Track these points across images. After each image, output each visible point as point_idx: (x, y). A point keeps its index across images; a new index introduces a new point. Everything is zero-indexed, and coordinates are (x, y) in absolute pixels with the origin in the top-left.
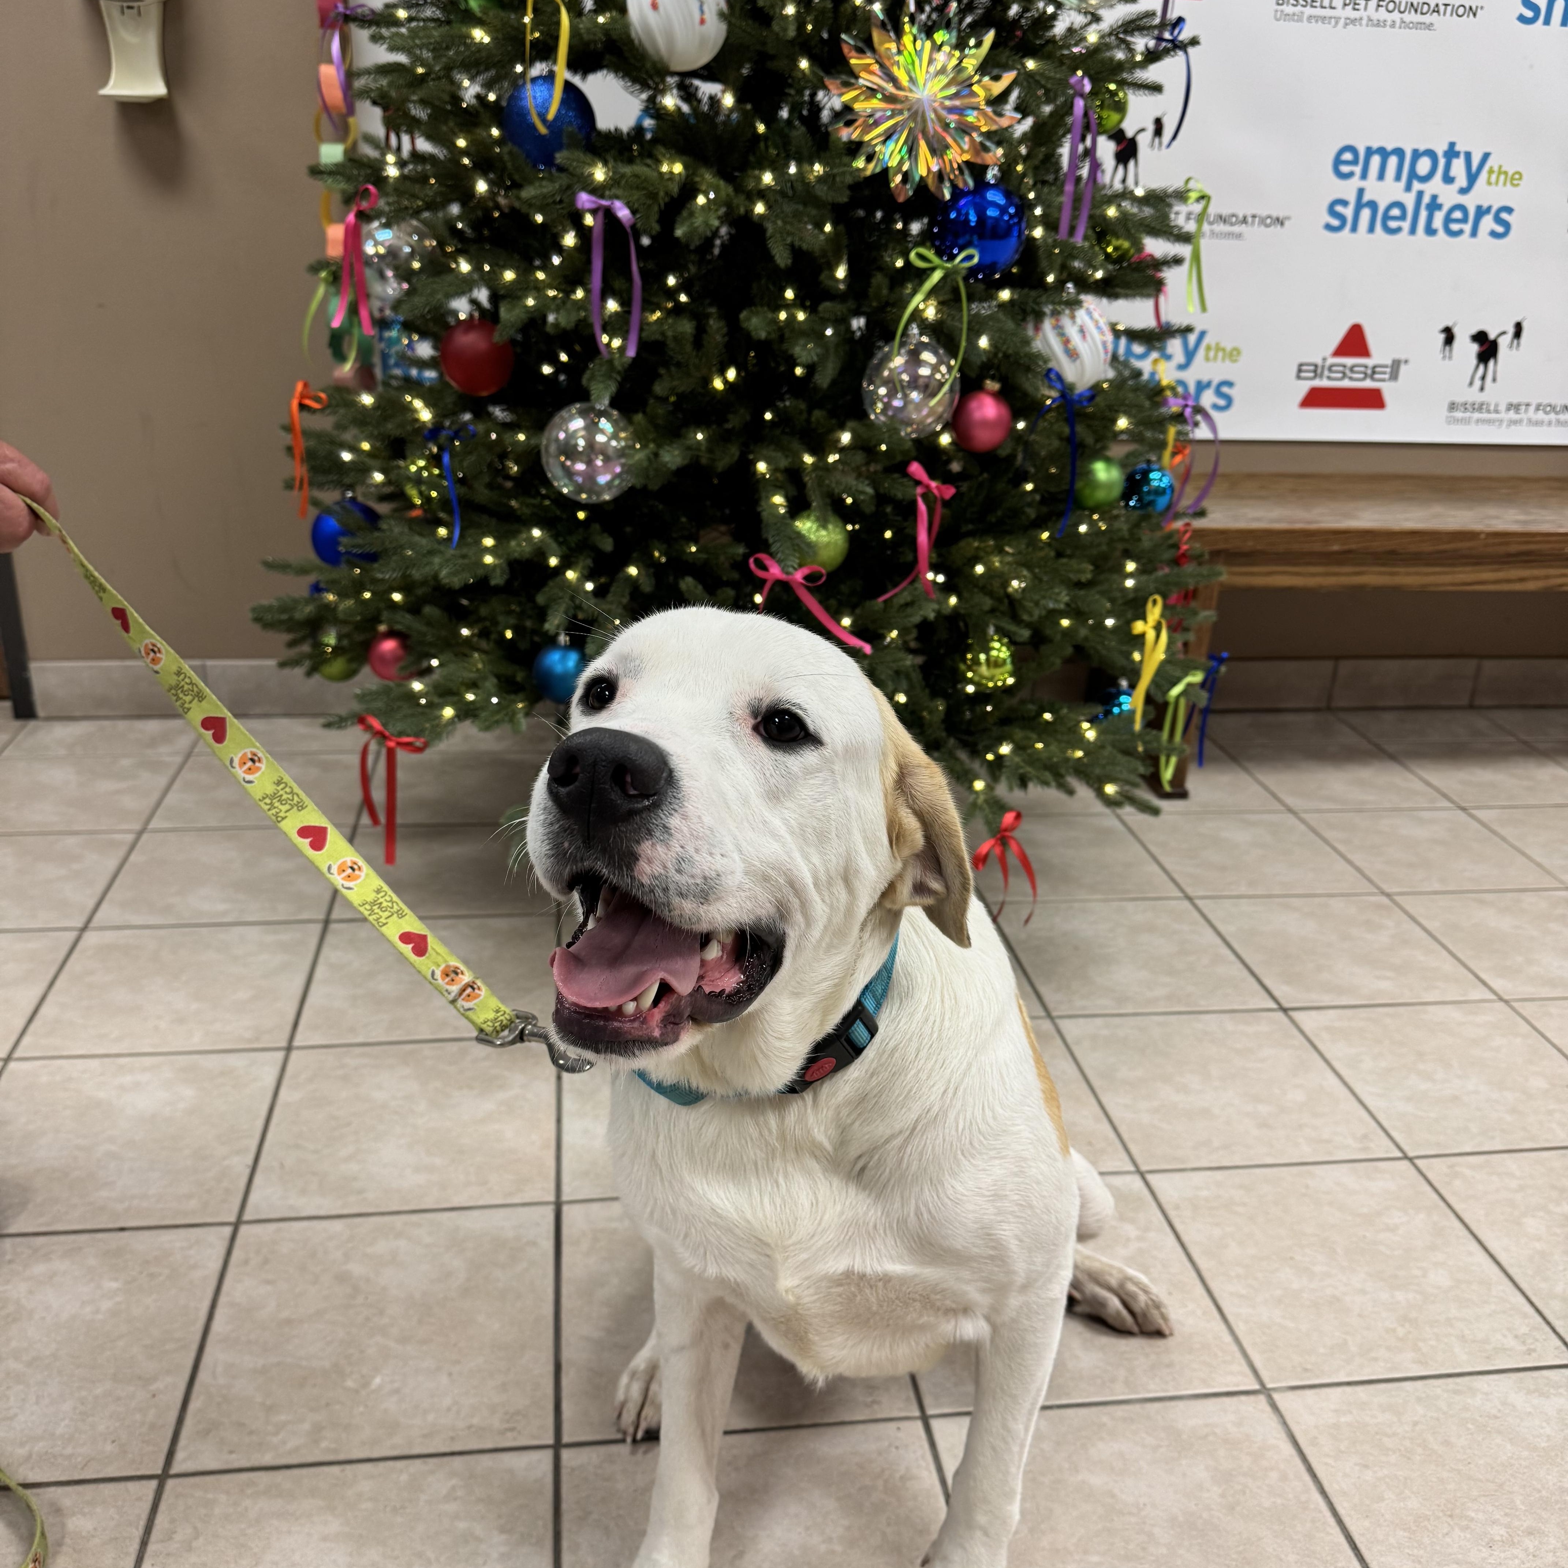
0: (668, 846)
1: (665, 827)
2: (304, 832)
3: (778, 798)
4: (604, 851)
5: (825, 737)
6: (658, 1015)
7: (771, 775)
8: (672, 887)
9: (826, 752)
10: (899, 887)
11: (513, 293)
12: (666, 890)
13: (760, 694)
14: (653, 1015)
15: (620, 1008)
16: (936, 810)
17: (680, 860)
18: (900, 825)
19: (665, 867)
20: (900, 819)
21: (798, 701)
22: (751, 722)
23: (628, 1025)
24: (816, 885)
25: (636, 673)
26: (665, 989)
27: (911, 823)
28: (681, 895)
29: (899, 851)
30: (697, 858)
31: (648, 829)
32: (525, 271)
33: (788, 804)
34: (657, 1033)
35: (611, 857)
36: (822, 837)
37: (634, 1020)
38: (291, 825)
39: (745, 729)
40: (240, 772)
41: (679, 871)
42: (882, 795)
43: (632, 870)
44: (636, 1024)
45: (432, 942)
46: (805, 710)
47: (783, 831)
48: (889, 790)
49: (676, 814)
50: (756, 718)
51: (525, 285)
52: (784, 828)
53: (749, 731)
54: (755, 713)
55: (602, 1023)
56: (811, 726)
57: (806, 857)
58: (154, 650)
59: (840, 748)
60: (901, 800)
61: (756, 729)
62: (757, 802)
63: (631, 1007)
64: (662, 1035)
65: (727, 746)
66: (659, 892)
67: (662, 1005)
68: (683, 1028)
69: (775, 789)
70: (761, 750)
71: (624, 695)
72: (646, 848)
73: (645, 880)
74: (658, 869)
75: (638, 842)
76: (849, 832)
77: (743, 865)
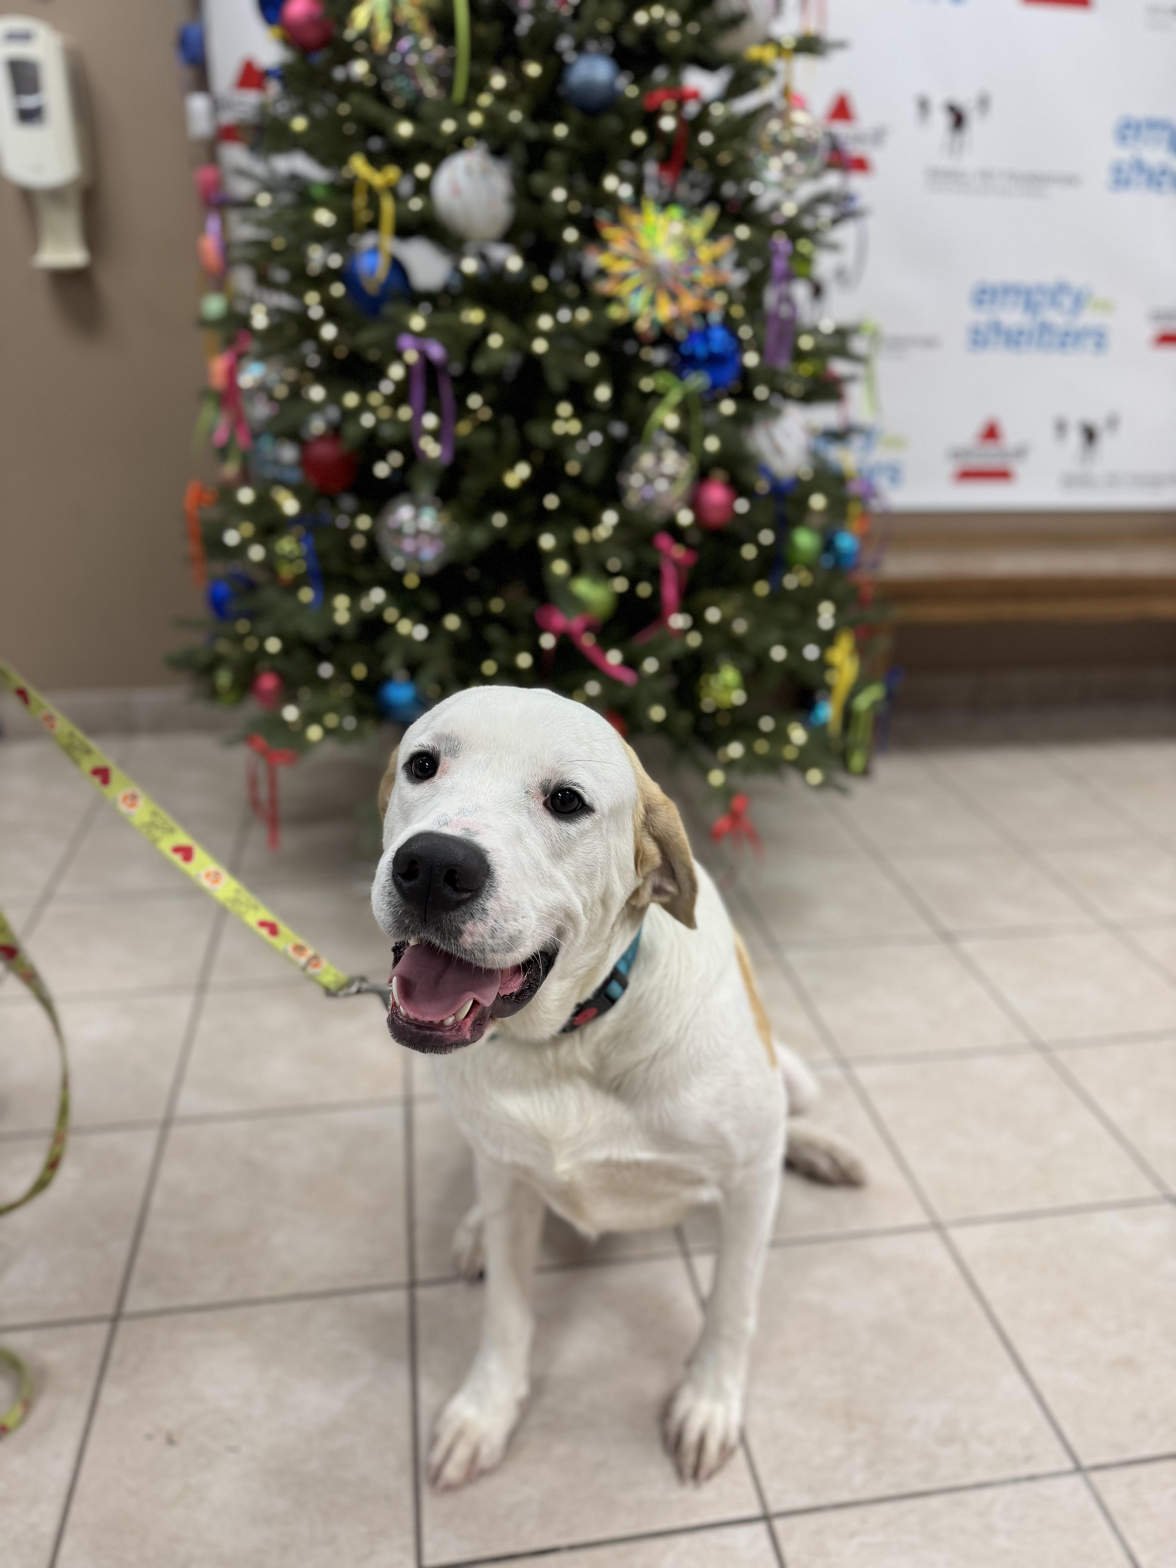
0: (485, 923)
1: (483, 909)
2: (177, 850)
3: (560, 857)
4: (437, 929)
5: (597, 806)
6: (469, 1021)
7: (557, 841)
8: (488, 948)
9: (596, 816)
10: (642, 892)
11: (352, 415)
12: (483, 951)
13: (549, 776)
14: (465, 1024)
15: (442, 1021)
16: (669, 836)
17: (493, 931)
18: (644, 853)
19: (482, 936)
20: (643, 849)
21: (577, 781)
22: (542, 799)
23: (448, 1033)
24: (584, 910)
25: (454, 752)
26: (476, 1003)
27: (652, 848)
28: (493, 951)
29: (642, 870)
30: (506, 926)
31: (471, 914)
32: (363, 393)
33: (569, 860)
34: (468, 1037)
35: (443, 934)
36: (591, 876)
37: (451, 1029)
38: (166, 844)
39: (537, 805)
40: (123, 808)
41: (492, 937)
42: (632, 833)
43: (458, 941)
44: (454, 1032)
45: (282, 927)
46: (583, 788)
47: (563, 880)
48: (639, 829)
49: (491, 899)
50: (546, 796)
51: (364, 407)
52: (564, 877)
53: (541, 807)
54: (545, 793)
55: (429, 1032)
56: (587, 799)
57: (579, 894)
58: (49, 719)
59: (606, 811)
60: (645, 833)
61: (545, 804)
62: (545, 862)
63: (450, 1021)
64: (471, 1036)
65: (523, 821)
66: (478, 954)
67: (472, 1016)
68: (486, 1027)
69: (559, 851)
70: (549, 822)
71: (445, 772)
72: (469, 926)
73: (468, 947)
74: (477, 939)
75: (464, 923)
76: (609, 868)
77: (536, 917)
